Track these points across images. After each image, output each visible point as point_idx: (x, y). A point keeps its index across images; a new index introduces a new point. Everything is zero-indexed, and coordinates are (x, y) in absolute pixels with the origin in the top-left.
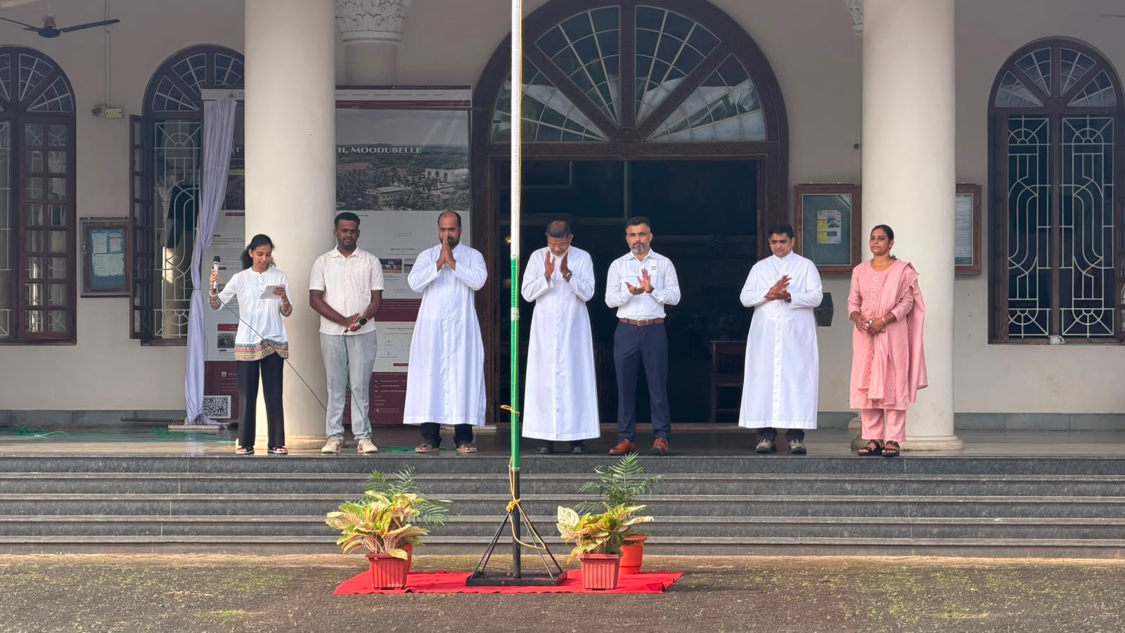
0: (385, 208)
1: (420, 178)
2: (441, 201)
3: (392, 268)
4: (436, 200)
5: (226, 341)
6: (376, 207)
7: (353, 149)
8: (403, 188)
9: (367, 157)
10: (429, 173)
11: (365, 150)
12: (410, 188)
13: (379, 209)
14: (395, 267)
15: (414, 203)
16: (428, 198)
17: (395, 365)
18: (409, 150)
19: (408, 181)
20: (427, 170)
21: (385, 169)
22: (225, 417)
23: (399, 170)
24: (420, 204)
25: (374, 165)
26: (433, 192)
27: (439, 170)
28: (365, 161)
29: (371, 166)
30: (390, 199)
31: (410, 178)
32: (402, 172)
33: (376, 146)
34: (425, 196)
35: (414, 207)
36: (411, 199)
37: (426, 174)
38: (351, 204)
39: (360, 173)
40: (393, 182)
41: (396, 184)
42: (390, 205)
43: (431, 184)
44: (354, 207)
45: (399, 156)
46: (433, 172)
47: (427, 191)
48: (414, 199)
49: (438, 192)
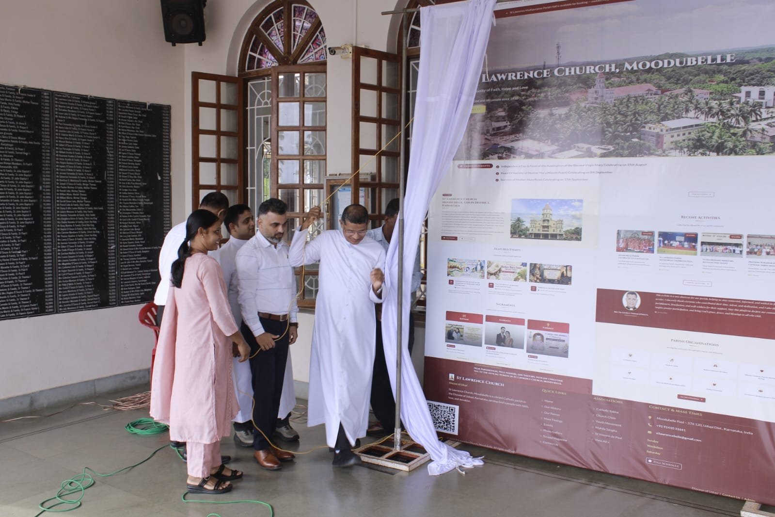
0: (673, 152)
1: (731, 104)
2: (768, 140)
3: (681, 246)
4: (757, 137)
5: (454, 335)
6: (660, 152)
7: (627, 65)
8: (702, 120)
9: (645, 76)
10: (748, 94)
11: (644, 65)
12: (715, 120)
13: (664, 154)
14: (686, 245)
15: (722, 143)
16: (744, 134)
17: (680, 397)
18: (714, 60)
19: (710, 109)
20: (744, 89)
21: (675, 92)
22: (451, 432)
23: (697, 92)
24: (730, 145)
25: (659, 87)
26: (753, 126)
27: (765, 88)
28: (645, 81)
29: (654, 89)
30: (681, 138)
31: (714, 104)
32: (701, 95)
33: (661, 58)
34: (740, 132)
35: (720, 149)
36: (715, 137)
37: (742, 95)
38: (623, 148)
39: (636, 101)
40: (687, 111)
41: (692, 114)
42: (681, 148)
43: (751, 112)
44: (626, 152)
45: (699, 70)
46: (755, 91)
47: (742, 124)
48: (720, 137)
49: (763, 125)
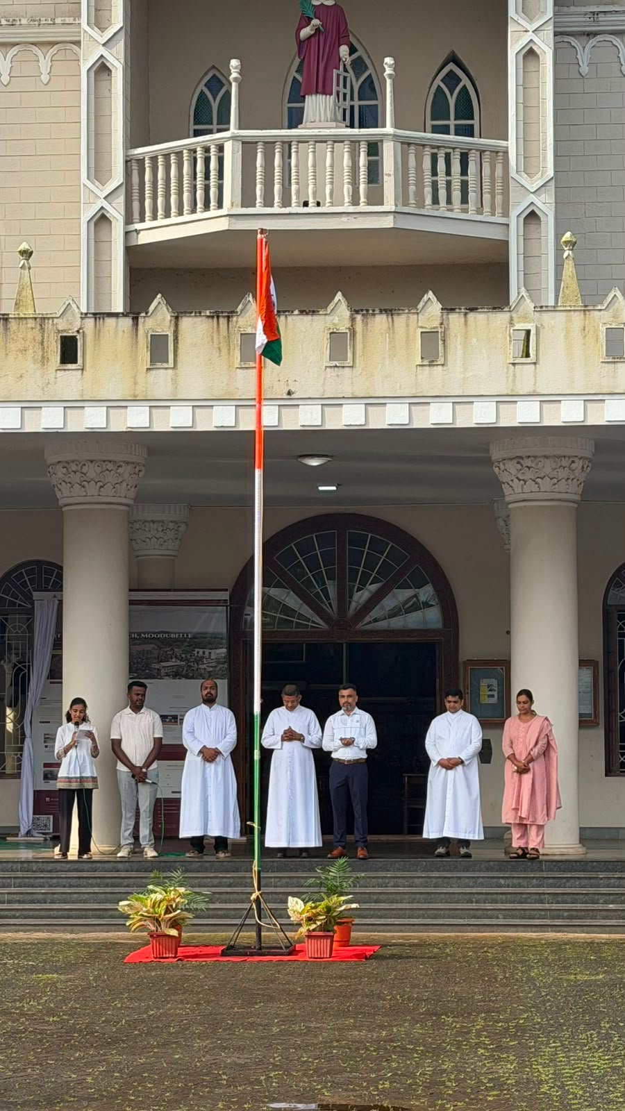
0: (165, 678)
1: (191, 656)
3: (170, 721)
4: (203, 672)
5: (49, 776)
6: (159, 677)
7: (143, 635)
8: (179, 663)
9: (153, 641)
10: (198, 652)
11: (151, 636)
12: (184, 663)
13: (161, 678)
14: (173, 721)
15: (187, 674)
16: (197, 670)
17: (173, 792)
18: (183, 636)
19: (182, 658)
20: (196, 650)
21: (166, 650)
22: (49, 831)
23: (176, 650)
24: (191, 675)
25: (158, 646)
26: (200, 666)
27: (205, 650)
28: (151, 643)
29: (156, 647)
30: (170, 671)
31: (183, 656)
32: (178, 651)
33: (160, 633)
34: (195, 669)
35: (187, 677)
36: (184, 671)
37: (196, 653)
38: (141, 675)
39: (147, 653)
40: (172, 658)
41: (174, 660)
42: (169, 676)
43: (199, 660)
44: (143, 677)
45: (176, 640)
46: (201, 651)
47: (196, 665)
48: (187, 671)
49: (205, 666)
